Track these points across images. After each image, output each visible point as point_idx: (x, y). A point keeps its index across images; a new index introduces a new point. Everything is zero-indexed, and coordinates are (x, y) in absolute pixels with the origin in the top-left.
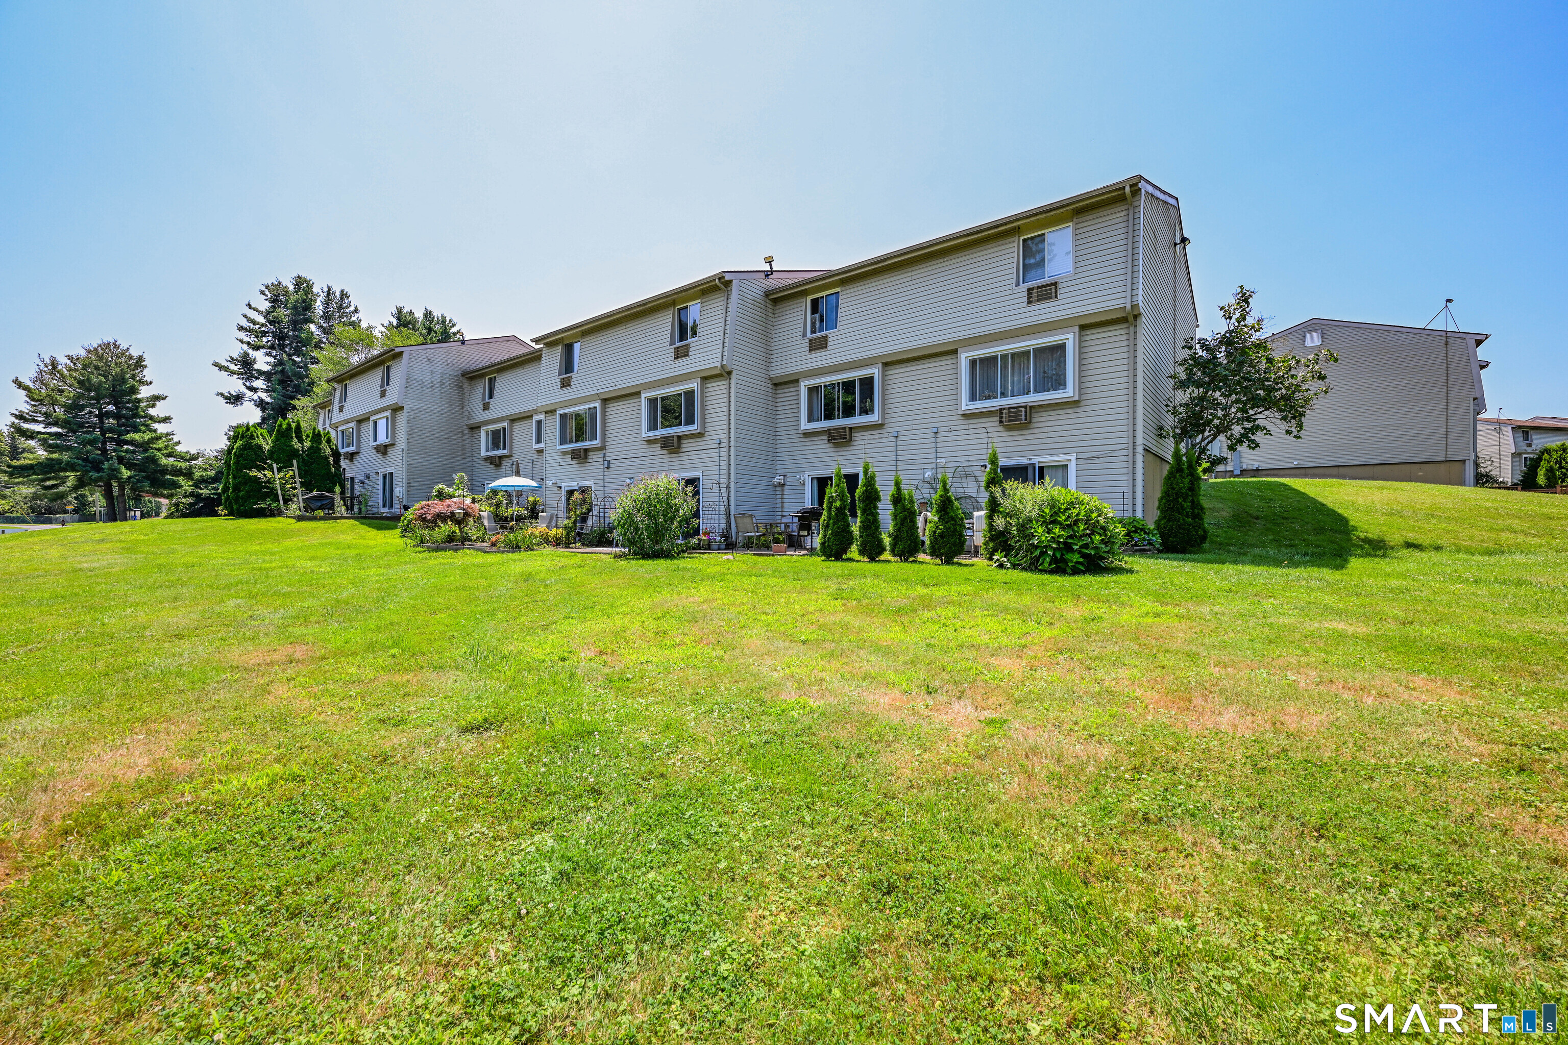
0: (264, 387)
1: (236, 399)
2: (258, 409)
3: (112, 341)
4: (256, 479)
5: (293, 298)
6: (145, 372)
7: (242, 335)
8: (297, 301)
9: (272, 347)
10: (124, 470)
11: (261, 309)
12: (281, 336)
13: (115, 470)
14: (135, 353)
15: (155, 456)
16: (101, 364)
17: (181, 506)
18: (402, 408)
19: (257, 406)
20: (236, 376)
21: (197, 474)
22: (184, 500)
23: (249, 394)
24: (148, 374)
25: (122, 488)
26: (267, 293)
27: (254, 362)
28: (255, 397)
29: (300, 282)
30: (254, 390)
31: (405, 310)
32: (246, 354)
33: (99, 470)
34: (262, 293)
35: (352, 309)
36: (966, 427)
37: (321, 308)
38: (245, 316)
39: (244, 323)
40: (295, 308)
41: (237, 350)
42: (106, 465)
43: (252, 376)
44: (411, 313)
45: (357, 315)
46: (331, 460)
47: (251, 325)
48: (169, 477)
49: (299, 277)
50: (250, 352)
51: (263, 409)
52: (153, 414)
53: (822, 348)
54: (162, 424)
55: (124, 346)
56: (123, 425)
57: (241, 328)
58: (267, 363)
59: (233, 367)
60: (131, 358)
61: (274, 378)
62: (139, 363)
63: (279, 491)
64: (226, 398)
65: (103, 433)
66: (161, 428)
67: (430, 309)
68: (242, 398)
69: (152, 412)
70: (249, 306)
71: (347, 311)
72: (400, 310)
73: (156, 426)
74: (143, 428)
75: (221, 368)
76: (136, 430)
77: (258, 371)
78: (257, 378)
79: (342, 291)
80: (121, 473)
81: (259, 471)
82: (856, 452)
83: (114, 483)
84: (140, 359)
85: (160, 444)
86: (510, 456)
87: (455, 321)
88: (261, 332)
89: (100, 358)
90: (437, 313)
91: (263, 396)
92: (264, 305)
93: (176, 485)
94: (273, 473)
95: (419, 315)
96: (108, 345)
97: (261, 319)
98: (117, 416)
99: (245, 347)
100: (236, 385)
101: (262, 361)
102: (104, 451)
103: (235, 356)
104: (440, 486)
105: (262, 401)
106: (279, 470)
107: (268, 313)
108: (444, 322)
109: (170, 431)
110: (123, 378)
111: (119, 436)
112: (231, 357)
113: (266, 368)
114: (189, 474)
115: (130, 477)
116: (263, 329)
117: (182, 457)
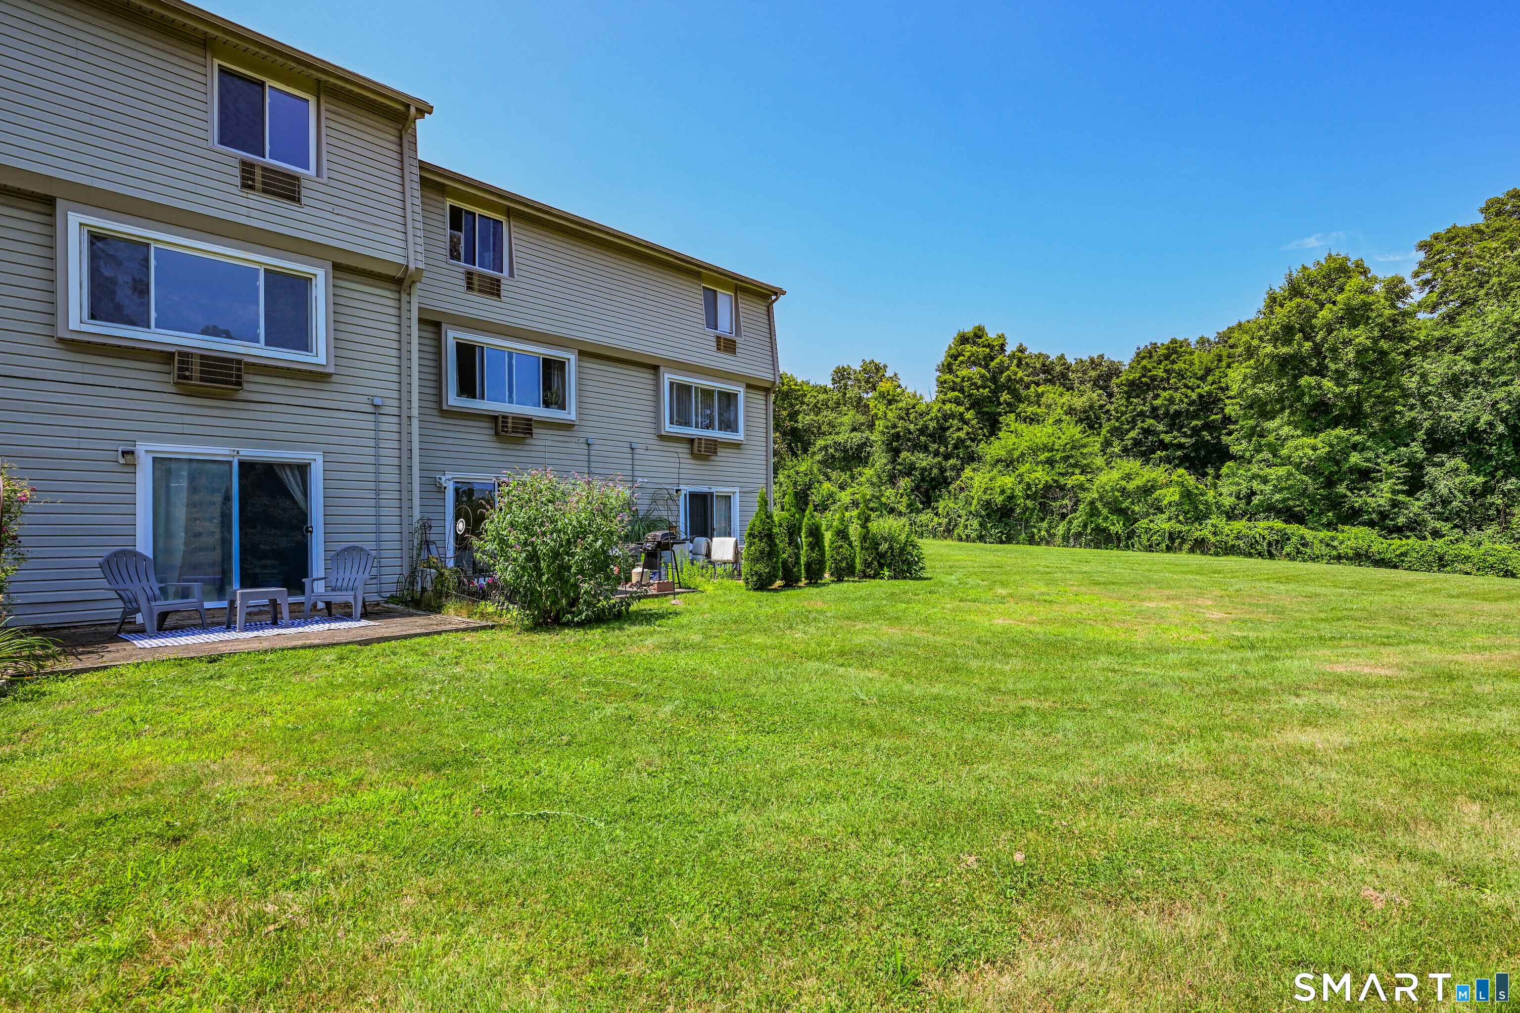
36: (660, 448)
53: (492, 294)
82: (532, 454)
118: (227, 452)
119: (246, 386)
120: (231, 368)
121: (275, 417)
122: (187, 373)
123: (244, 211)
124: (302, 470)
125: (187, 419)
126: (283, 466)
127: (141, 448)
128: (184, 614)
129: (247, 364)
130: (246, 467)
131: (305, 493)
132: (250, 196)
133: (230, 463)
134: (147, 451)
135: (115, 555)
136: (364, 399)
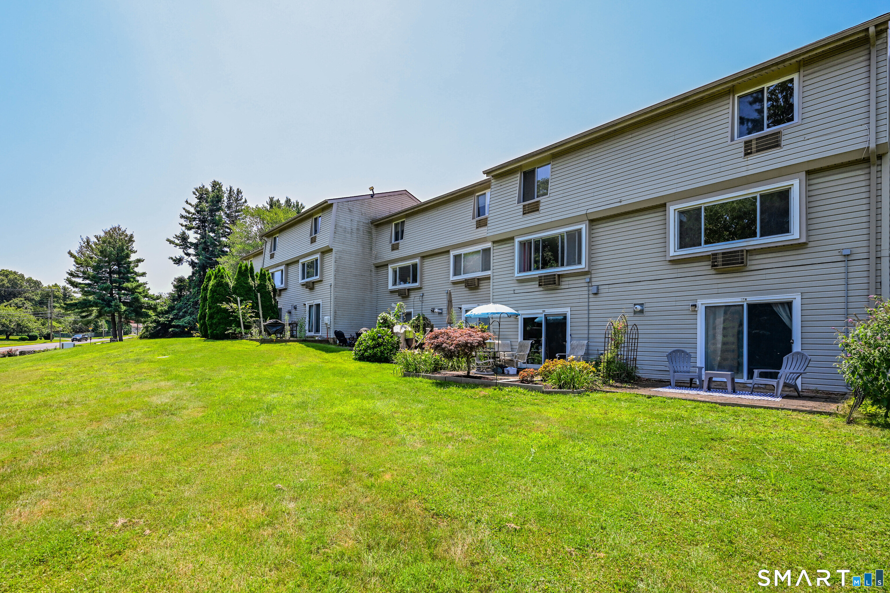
0: (194, 253)
1: (178, 261)
2: (191, 267)
3: (117, 226)
4: (226, 310)
5: (211, 195)
6: (134, 245)
7: (183, 221)
8: (213, 197)
9: (198, 228)
10: (122, 306)
11: (193, 204)
12: (203, 221)
13: (118, 306)
14: (129, 233)
15: (138, 297)
16: (111, 240)
17: (149, 328)
18: (331, 250)
19: (190, 265)
20: (178, 247)
21: (159, 309)
22: (150, 325)
23: (186, 257)
24: (135, 246)
25: (120, 318)
26: (197, 193)
27: (188, 237)
28: (189, 259)
29: (216, 185)
30: (188, 255)
31: (275, 199)
32: (184, 233)
33: (110, 306)
34: (194, 193)
35: (243, 200)
37: (226, 201)
38: (184, 209)
39: (184, 214)
40: (212, 201)
41: (179, 230)
42: (113, 303)
43: (187, 246)
44: (278, 201)
45: (246, 204)
46: (272, 293)
47: (187, 214)
48: (143, 310)
49: (215, 181)
50: (186, 231)
51: (193, 267)
52: (137, 271)
54: (141, 277)
55: (123, 229)
56: (122, 278)
57: (182, 217)
58: (196, 238)
59: (177, 241)
60: (127, 236)
61: (200, 247)
62: (131, 239)
63: (241, 319)
64: (174, 260)
65: (111, 283)
66: (141, 280)
67: (289, 198)
68: (182, 260)
69: (136, 269)
70: (187, 202)
71: (241, 202)
72: (271, 199)
73: (138, 278)
74: (132, 280)
75: (171, 242)
76: (128, 281)
77: (191, 243)
78: (190, 248)
79: (238, 189)
80: (120, 308)
81: (227, 304)
83: (116, 314)
84: (132, 236)
85: (141, 290)
86: (420, 288)
87: (304, 205)
88: (193, 218)
89: (111, 236)
90: (293, 200)
91: (194, 258)
92: (195, 201)
93: (147, 316)
94: (237, 304)
95: (283, 201)
96: (115, 229)
97: (192, 210)
98: (119, 273)
99: (184, 228)
100: (179, 252)
101: (193, 237)
102: (112, 294)
103: (178, 234)
104: (384, 314)
105: (193, 261)
106: (241, 301)
107: (197, 206)
108: (297, 205)
109: (145, 282)
110: (123, 249)
111: (120, 284)
112: (176, 235)
113: (195, 241)
114: (154, 309)
115: (125, 311)
116: (194, 216)
117: (152, 298)
118: (740, 300)
119: (749, 263)
120: (738, 255)
121: (768, 277)
122: (716, 263)
123: (745, 169)
124: (789, 305)
125: (720, 286)
126: (776, 304)
127: (699, 303)
128: (718, 383)
129: (747, 251)
130: (752, 307)
131: (790, 318)
132: (749, 159)
133: (742, 305)
134: (702, 304)
135: (674, 351)
136: (836, 253)
